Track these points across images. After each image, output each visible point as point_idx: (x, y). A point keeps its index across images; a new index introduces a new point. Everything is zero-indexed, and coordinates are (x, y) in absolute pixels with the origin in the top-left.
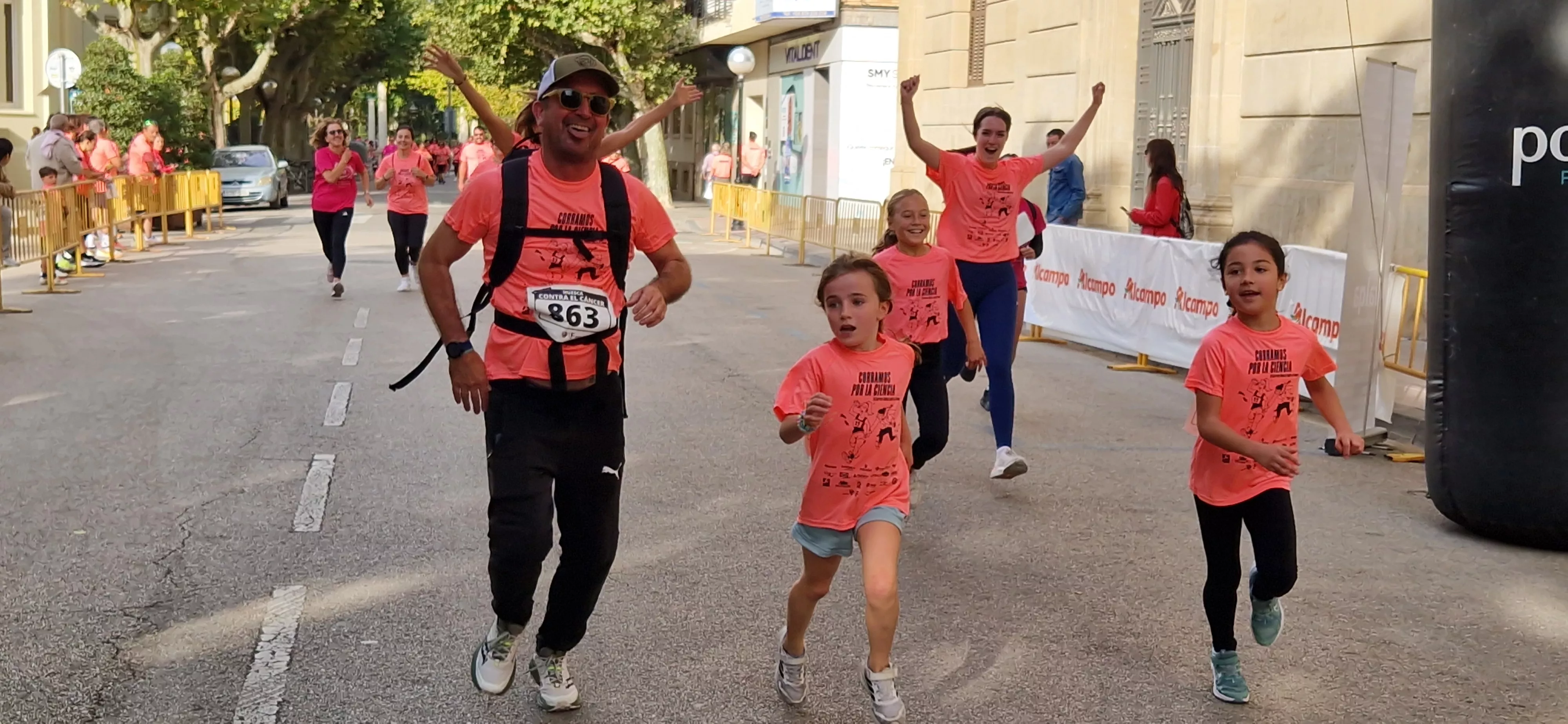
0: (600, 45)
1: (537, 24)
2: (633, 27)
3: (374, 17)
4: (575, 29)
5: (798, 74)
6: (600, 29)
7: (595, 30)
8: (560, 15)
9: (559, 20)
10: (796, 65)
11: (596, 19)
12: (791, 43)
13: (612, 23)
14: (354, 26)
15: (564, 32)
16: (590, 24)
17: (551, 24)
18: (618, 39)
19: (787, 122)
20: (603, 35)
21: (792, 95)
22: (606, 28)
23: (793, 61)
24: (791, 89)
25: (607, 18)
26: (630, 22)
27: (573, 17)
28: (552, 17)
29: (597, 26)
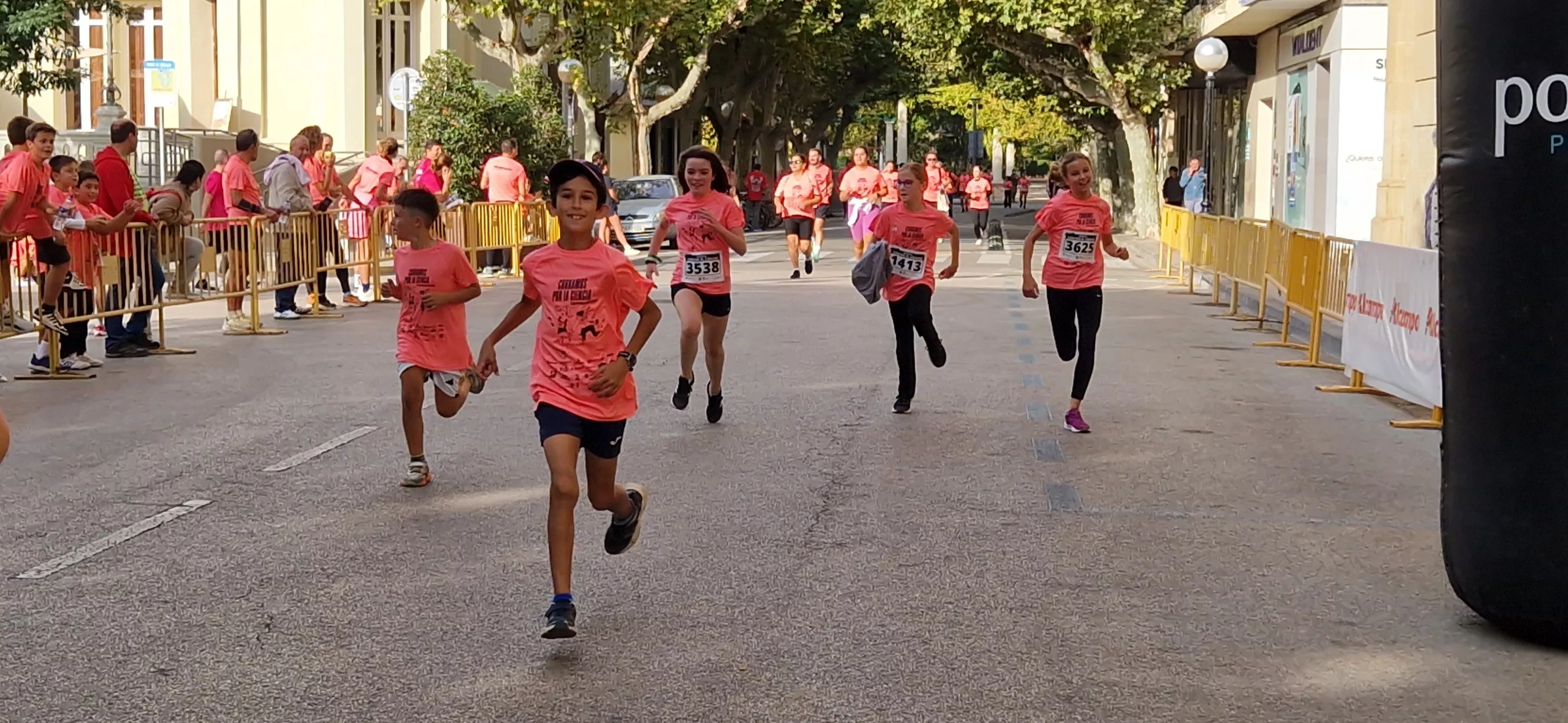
0: (1068, 42)
1: (987, 19)
2: (1106, 19)
3: (832, 21)
4: (1032, 24)
5: (1303, 69)
6: (1065, 23)
7: (1058, 24)
8: (1015, 7)
9: (1014, 14)
10: (1301, 57)
11: (1060, 10)
12: (1297, 31)
13: (1077, 15)
14: (807, 31)
15: (1019, 27)
16: (1055, 17)
17: (1005, 20)
18: (1090, 34)
19: (1292, 129)
20: (1068, 30)
21: (1297, 95)
22: (1072, 24)
23: (1299, 53)
24: (1297, 90)
25: (1071, 9)
26: (1101, 13)
27: (1029, 9)
28: (1006, 12)
29: (1062, 20)
